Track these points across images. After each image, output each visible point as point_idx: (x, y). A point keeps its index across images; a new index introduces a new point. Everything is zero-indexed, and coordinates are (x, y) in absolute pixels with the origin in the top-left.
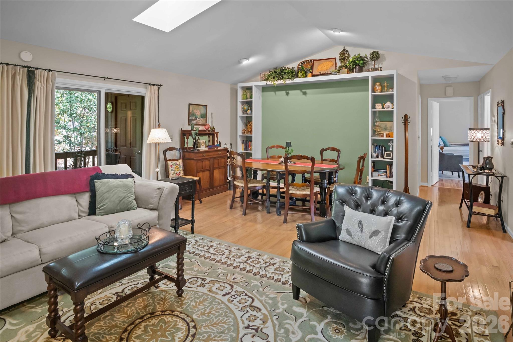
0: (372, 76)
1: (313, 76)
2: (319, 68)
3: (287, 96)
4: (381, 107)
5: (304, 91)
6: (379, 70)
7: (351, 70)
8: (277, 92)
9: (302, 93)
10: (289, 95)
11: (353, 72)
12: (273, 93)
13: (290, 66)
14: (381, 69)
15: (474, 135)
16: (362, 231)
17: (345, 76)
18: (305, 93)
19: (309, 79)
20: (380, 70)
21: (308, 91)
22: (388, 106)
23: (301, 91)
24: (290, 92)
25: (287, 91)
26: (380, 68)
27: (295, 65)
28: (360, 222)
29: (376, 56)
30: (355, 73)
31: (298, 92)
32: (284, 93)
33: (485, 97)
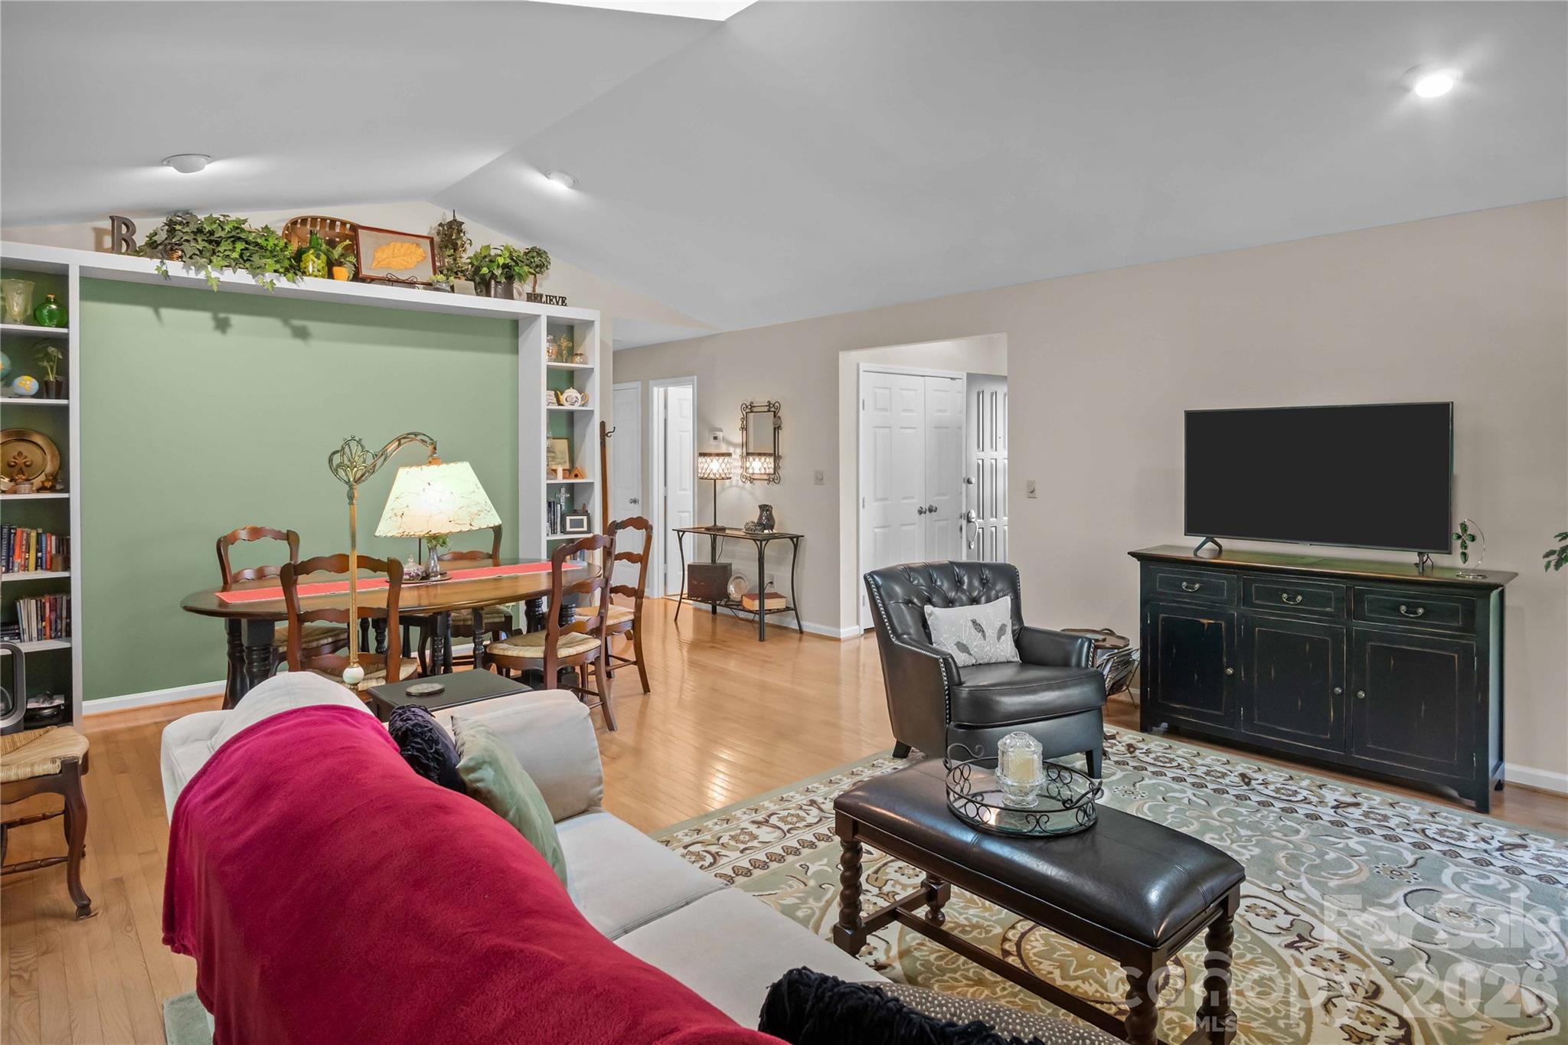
0: (546, 316)
1: (357, 277)
2: (380, 255)
3: (218, 334)
4: (555, 400)
5: (297, 323)
6: (560, 303)
7: (483, 286)
8: (165, 312)
9: (287, 331)
10: (229, 331)
11: (488, 294)
12: (144, 312)
14: (563, 302)
15: (706, 466)
16: (984, 636)
17: (467, 300)
18: (301, 334)
19: (341, 286)
20: (562, 305)
21: (313, 326)
22: (575, 399)
23: (286, 322)
24: (236, 319)
25: (222, 315)
26: (562, 298)
27: (276, 219)
28: (974, 622)
29: (536, 261)
30: (495, 297)
31: (272, 323)
32: (204, 318)
33: (655, 389)
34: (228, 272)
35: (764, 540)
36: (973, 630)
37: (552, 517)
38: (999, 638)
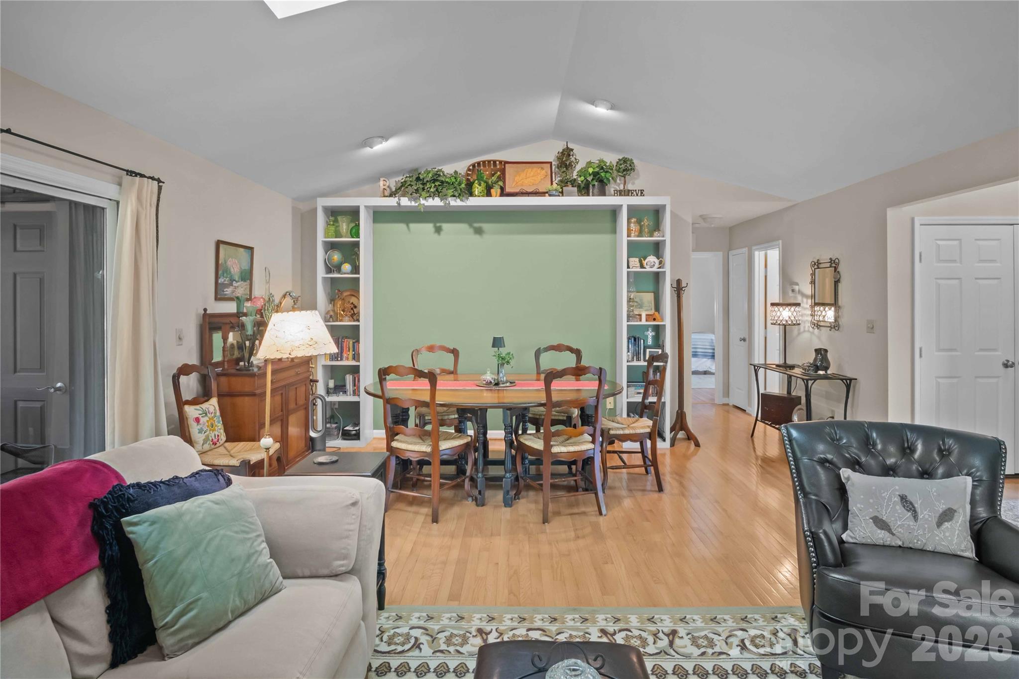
0: (628, 205)
1: (503, 193)
2: (517, 178)
3: (436, 235)
4: (638, 265)
5: (476, 225)
6: (639, 194)
7: (584, 190)
8: (412, 226)
9: (471, 231)
10: (442, 233)
11: (588, 195)
12: (402, 226)
13: (448, 169)
14: (642, 193)
15: (778, 314)
16: (915, 517)
17: (574, 200)
18: (479, 231)
19: (496, 201)
20: (641, 195)
21: (486, 226)
22: (653, 263)
23: (471, 226)
24: (445, 226)
25: (438, 225)
26: (641, 190)
27: (462, 167)
28: (903, 499)
29: (626, 167)
30: (593, 196)
31: (464, 226)
32: (429, 227)
33: (757, 253)
34: (430, 200)
35: (811, 380)
36: (899, 508)
37: (637, 349)
38: (939, 524)
